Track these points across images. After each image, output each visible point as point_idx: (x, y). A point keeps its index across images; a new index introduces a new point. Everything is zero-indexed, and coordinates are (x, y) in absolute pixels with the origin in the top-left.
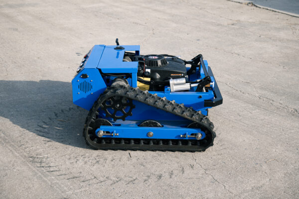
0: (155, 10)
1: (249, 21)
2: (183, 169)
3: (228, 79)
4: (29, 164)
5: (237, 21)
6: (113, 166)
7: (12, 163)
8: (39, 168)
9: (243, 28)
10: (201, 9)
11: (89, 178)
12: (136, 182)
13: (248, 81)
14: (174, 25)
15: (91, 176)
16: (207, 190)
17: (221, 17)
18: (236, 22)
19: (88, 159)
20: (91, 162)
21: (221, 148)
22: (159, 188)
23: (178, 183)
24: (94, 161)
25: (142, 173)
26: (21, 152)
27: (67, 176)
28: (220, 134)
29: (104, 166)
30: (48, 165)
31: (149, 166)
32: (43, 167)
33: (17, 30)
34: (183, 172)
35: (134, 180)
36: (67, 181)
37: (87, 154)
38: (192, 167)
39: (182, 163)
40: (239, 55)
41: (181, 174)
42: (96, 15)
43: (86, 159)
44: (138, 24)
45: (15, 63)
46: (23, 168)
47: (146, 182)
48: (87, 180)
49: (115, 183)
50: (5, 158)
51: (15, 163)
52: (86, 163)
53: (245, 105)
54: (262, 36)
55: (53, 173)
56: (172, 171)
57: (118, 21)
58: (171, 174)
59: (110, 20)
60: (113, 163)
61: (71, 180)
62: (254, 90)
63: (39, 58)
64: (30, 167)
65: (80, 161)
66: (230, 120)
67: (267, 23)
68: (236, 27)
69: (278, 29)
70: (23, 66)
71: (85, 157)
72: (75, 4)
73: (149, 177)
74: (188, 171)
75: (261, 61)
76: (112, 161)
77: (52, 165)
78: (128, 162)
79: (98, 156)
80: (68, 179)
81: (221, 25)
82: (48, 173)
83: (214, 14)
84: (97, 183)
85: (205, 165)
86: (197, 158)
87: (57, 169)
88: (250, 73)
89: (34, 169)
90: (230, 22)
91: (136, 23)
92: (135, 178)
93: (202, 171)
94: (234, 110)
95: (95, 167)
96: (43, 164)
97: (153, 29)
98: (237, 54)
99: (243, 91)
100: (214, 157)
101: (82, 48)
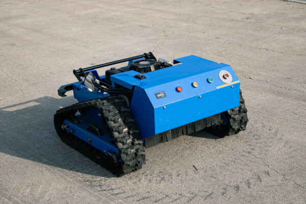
0: (157, 11)
1: (264, 13)
2: (259, 177)
3: (267, 76)
4: (88, 189)
5: (250, 14)
6: (182, 181)
7: (68, 189)
8: (101, 192)
9: (260, 21)
10: (206, 5)
11: (161, 197)
12: (213, 195)
13: (290, 77)
14: (185, 25)
15: (161, 195)
16: (294, 196)
17: (231, 11)
18: (250, 16)
19: (151, 177)
20: (156, 180)
21: (290, 150)
22: (241, 200)
23: (260, 193)
24: (159, 179)
25: (217, 186)
26: (74, 177)
27: (135, 197)
28: (282, 136)
29: (172, 183)
30: (110, 188)
31: (221, 178)
32: (105, 190)
33: (14, 45)
34: (260, 180)
35: (211, 194)
36: (138, 203)
37: (148, 172)
38: (268, 174)
39: (256, 171)
40: (267, 50)
41: (259, 182)
42: (96, 22)
43: (149, 177)
44: (144, 27)
45: (27, 81)
46: (83, 194)
47: (224, 195)
48: (160, 200)
49: (191, 200)
50: (59, 185)
51: (72, 190)
52: (150, 181)
53: (297, 102)
54: (284, 28)
55: (118, 195)
56: (248, 181)
57: (121, 26)
58: (248, 184)
59: (113, 25)
60: (179, 178)
61: (141, 201)
62: (299, 85)
63: (51, 73)
64: (90, 193)
65: (143, 179)
66: (287, 120)
67: (283, 13)
68: (252, 21)
69: (298, 19)
70: (38, 83)
71: (147, 175)
72: (68, 12)
73: (225, 189)
74: (265, 179)
75: (294, 54)
76: (178, 176)
77: (113, 187)
78: (197, 176)
79: (160, 172)
80: (138, 201)
81: (235, 20)
82: (112, 196)
83: (223, 9)
84: (172, 202)
85: (280, 170)
86: (269, 164)
87: (120, 191)
88: (288, 68)
89: (96, 194)
90: (244, 16)
91: (142, 26)
92: (210, 192)
93: (280, 177)
94: (287, 108)
95: (162, 184)
96: (104, 188)
97: (164, 31)
98: (265, 49)
99: (288, 88)
100: (287, 161)
101: (94, 58)
